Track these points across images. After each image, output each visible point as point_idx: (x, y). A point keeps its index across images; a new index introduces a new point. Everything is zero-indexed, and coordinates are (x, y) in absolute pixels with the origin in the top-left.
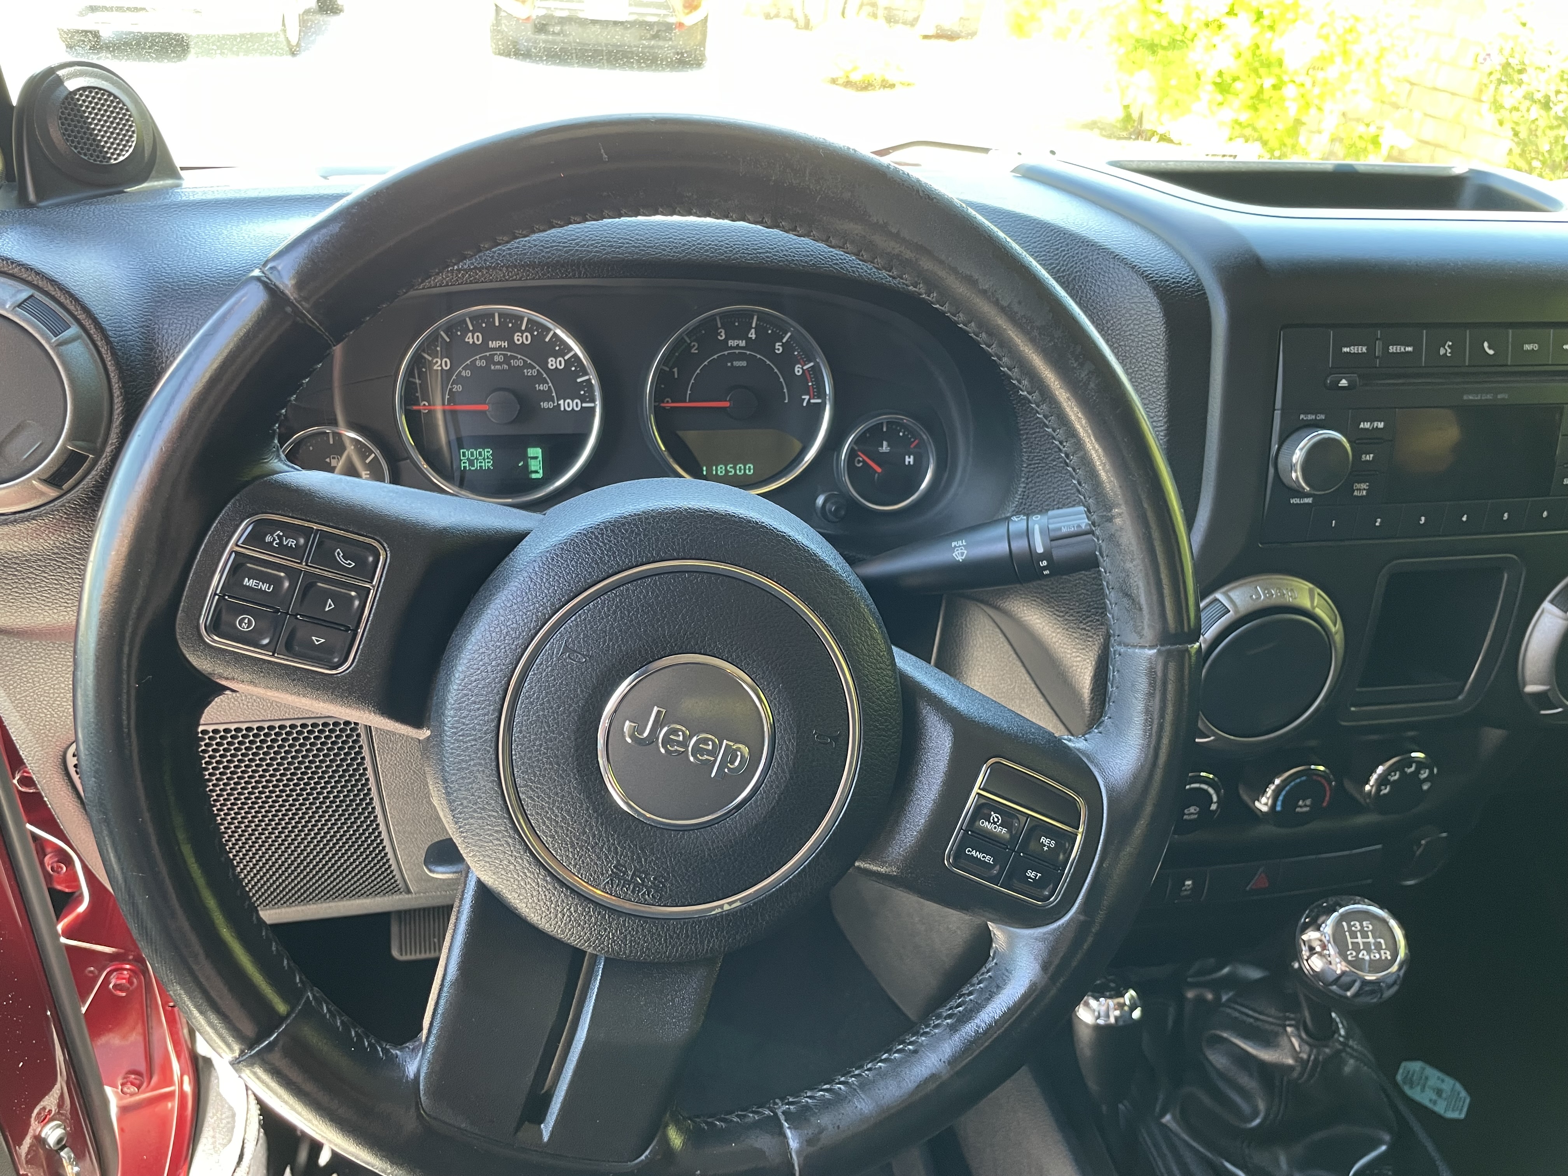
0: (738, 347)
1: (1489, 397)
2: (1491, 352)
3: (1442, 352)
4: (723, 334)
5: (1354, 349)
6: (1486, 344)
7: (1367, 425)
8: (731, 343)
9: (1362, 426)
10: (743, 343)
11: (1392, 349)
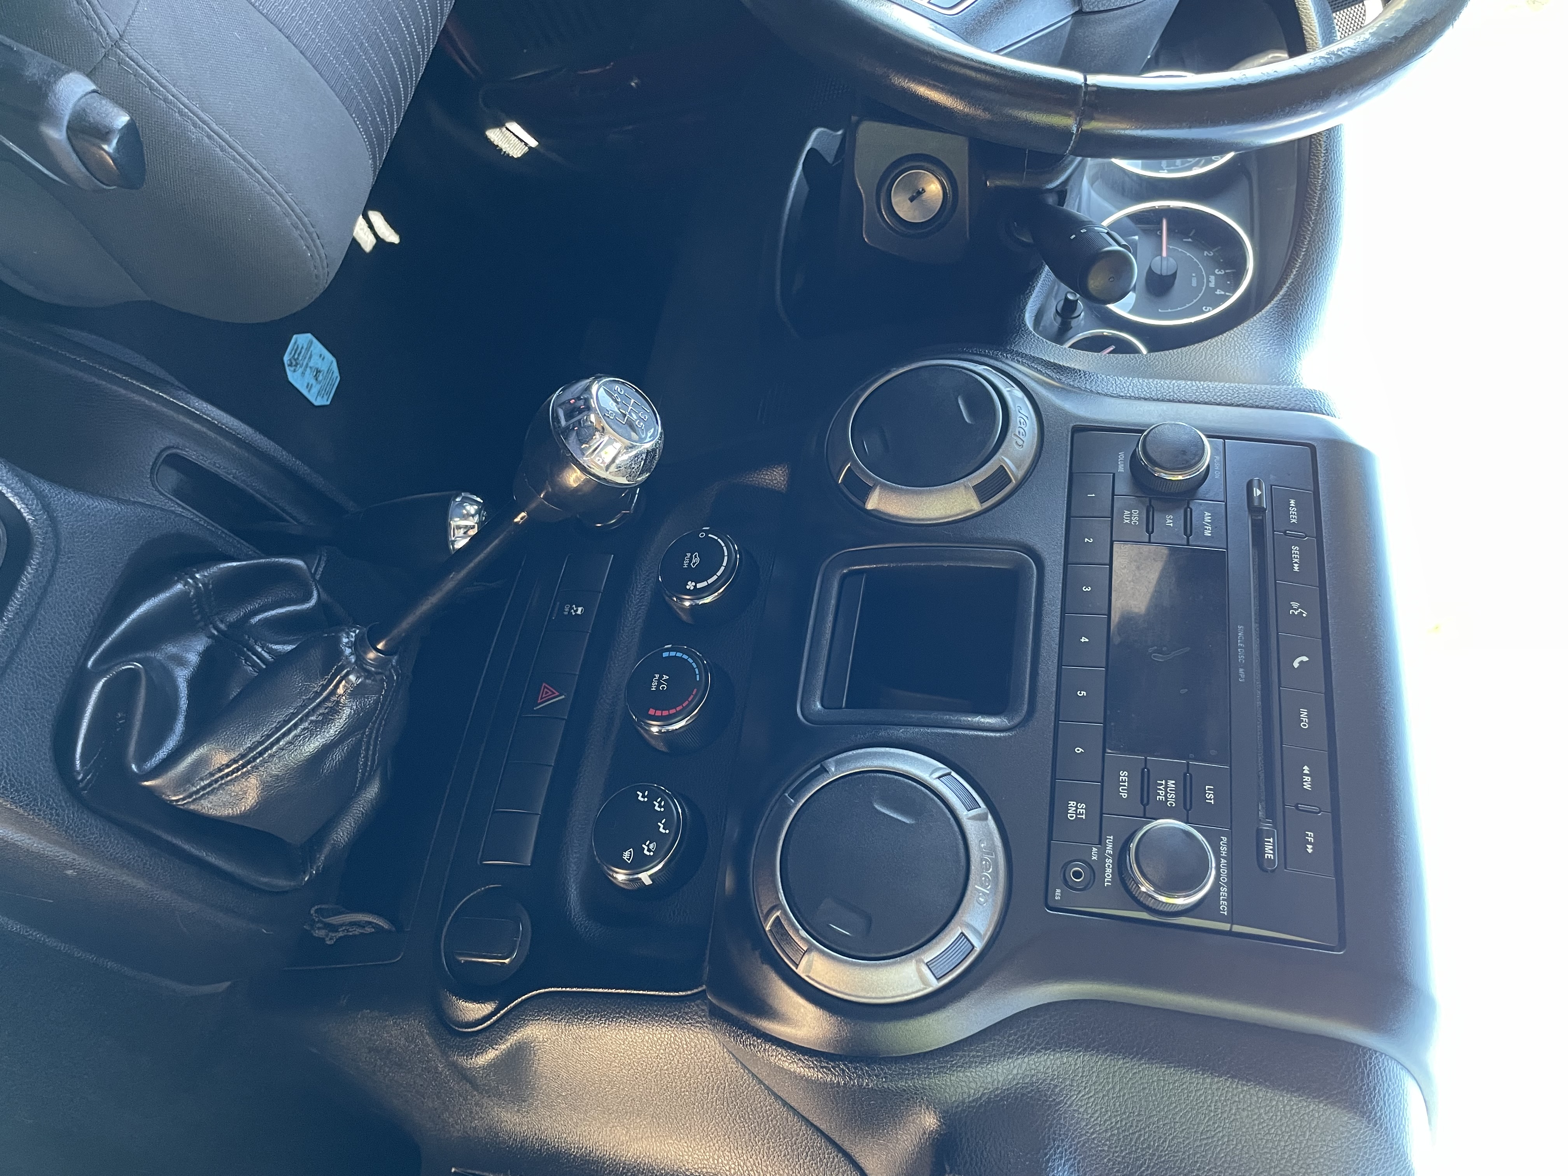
0: (1208, 282)
1: (1241, 657)
2: (1296, 664)
3: (1295, 605)
4: (1220, 273)
5: (1293, 511)
6: (1305, 659)
7: (1207, 519)
8: (1212, 278)
9: (1207, 514)
10: (1212, 285)
11: (1295, 549)
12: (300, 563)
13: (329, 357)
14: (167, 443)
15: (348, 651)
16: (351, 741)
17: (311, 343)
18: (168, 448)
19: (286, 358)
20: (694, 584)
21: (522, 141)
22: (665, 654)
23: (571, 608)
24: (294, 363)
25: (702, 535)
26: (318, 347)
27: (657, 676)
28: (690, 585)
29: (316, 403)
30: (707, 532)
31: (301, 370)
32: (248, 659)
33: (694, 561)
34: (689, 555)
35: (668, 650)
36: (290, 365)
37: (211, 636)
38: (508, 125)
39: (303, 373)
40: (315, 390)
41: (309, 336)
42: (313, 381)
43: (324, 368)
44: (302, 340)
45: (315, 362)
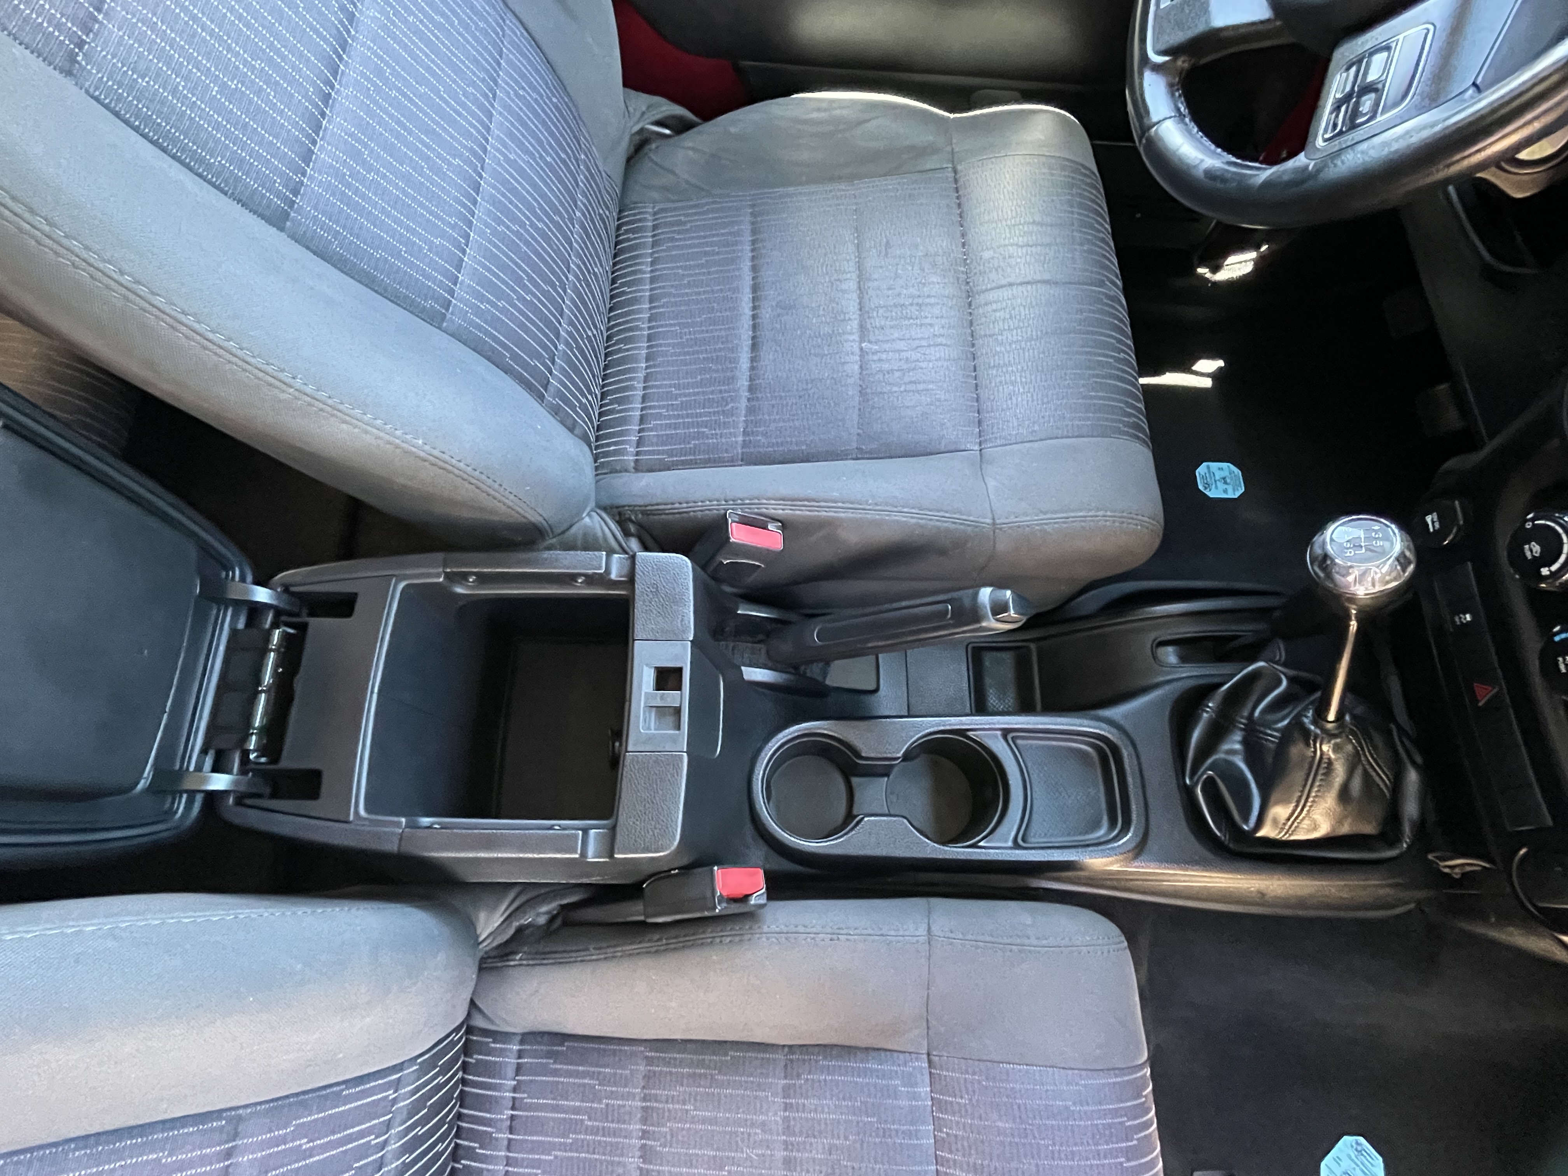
12: (1261, 664)
13: (1225, 465)
14: (1151, 639)
15: (1312, 727)
16: (1359, 772)
17: (1208, 467)
18: (1155, 640)
19: (1201, 487)
20: (1547, 569)
21: (1241, 262)
22: (1557, 639)
23: (1460, 618)
24: (1207, 486)
25: (1528, 526)
26: (1214, 466)
27: (1560, 659)
28: (1545, 571)
29: (1236, 497)
30: (1533, 520)
31: (1214, 486)
32: (1267, 740)
33: (1534, 551)
34: (1527, 547)
35: (1558, 633)
36: (1206, 488)
37: (1241, 729)
38: (1226, 263)
39: (1216, 487)
40: (1230, 490)
41: (1205, 464)
42: (1226, 486)
43: (1226, 473)
44: (1201, 470)
45: (1218, 475)
